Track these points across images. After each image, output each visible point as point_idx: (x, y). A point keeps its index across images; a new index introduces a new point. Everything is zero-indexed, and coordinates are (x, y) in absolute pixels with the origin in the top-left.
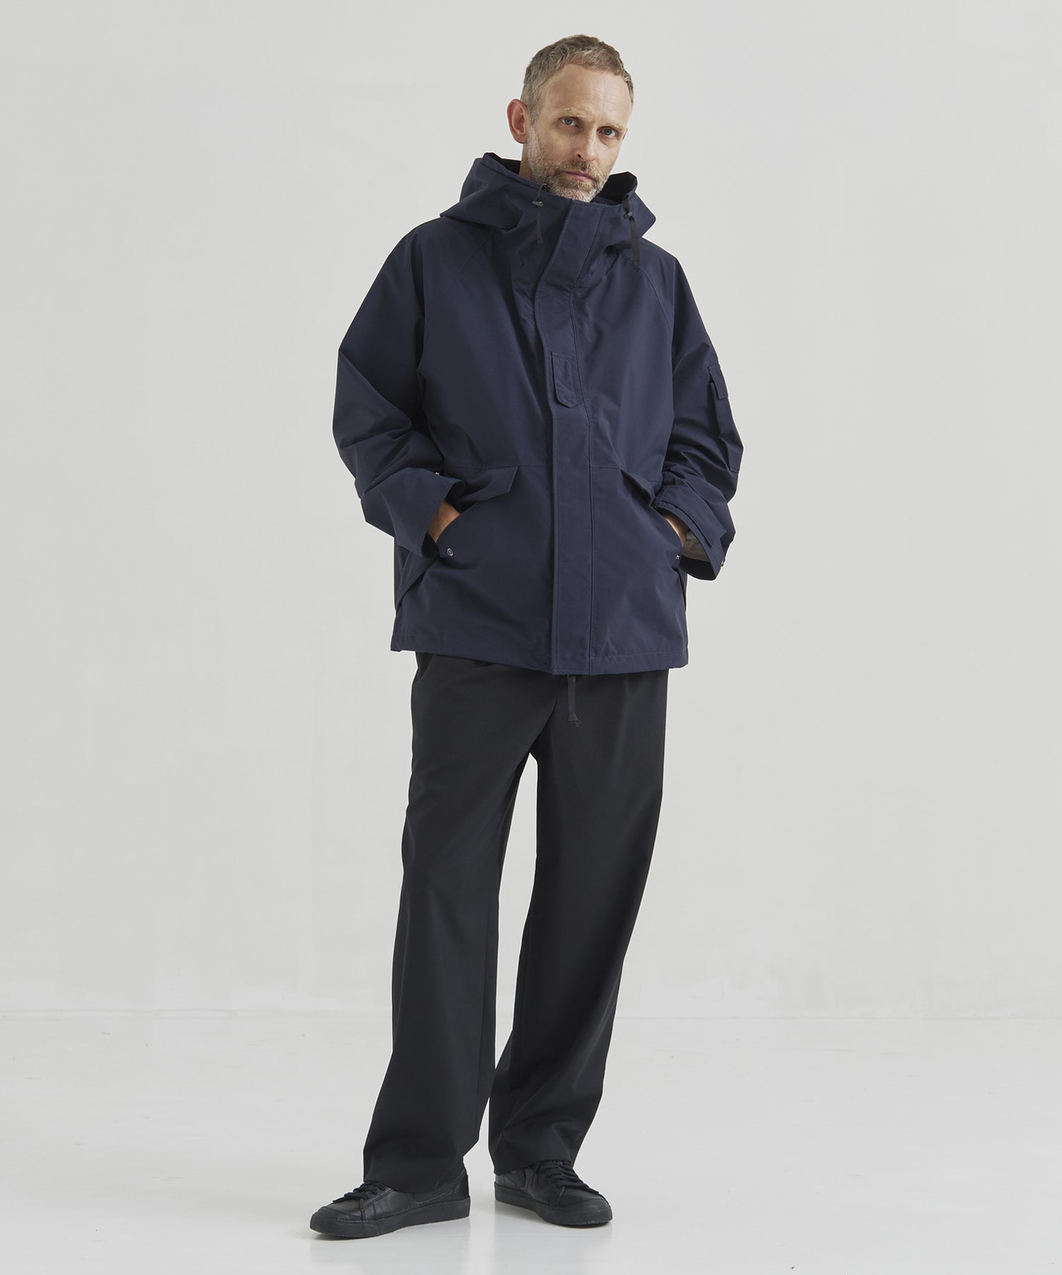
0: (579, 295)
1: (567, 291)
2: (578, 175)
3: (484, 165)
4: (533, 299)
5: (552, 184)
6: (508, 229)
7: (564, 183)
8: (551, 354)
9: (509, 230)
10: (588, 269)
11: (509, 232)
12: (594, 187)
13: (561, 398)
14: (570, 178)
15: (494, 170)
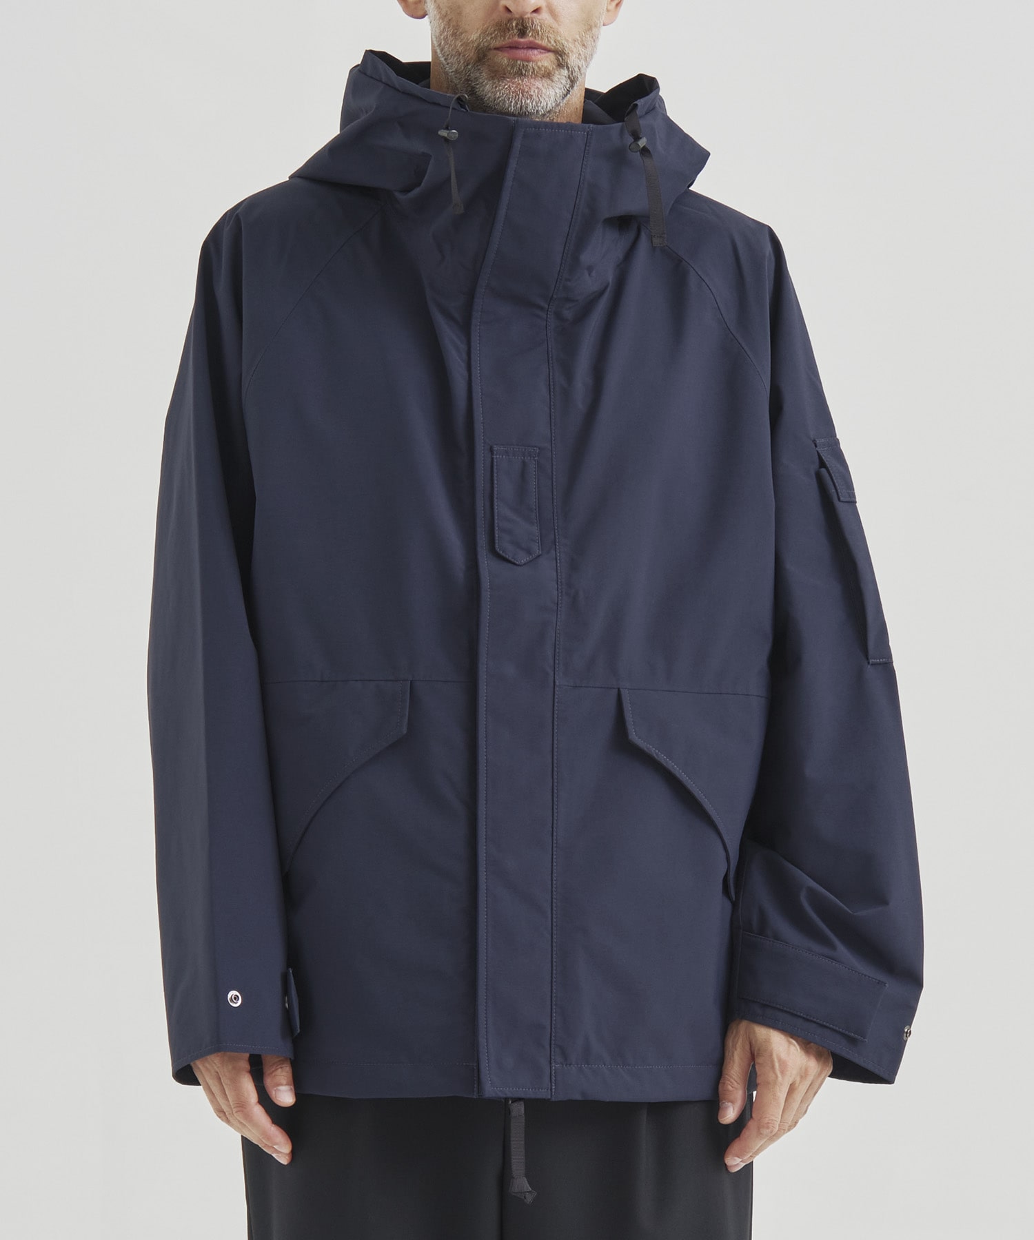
0: (568, 314)
1: (542, 308)
2: (517, 48)
3: (365, 74)
4: (465, 328)
5: (476, 79)
6: (406, 190)
7: (496, 71)
8: (491, 450)
9: (409, 191)
10: (576, 259)
11: (412, 195)
12: (560, 65)
13: (505, 545)
14: (503, 59)
15: (381, 81)
